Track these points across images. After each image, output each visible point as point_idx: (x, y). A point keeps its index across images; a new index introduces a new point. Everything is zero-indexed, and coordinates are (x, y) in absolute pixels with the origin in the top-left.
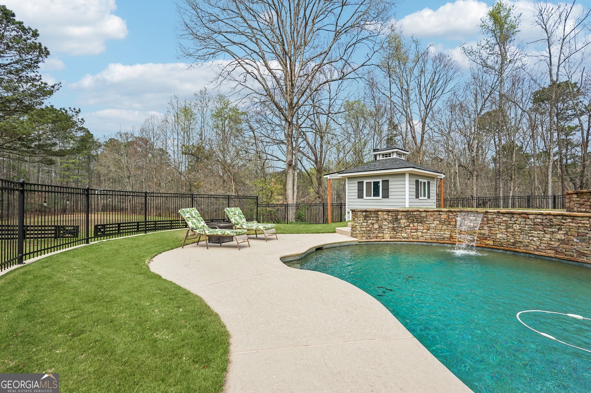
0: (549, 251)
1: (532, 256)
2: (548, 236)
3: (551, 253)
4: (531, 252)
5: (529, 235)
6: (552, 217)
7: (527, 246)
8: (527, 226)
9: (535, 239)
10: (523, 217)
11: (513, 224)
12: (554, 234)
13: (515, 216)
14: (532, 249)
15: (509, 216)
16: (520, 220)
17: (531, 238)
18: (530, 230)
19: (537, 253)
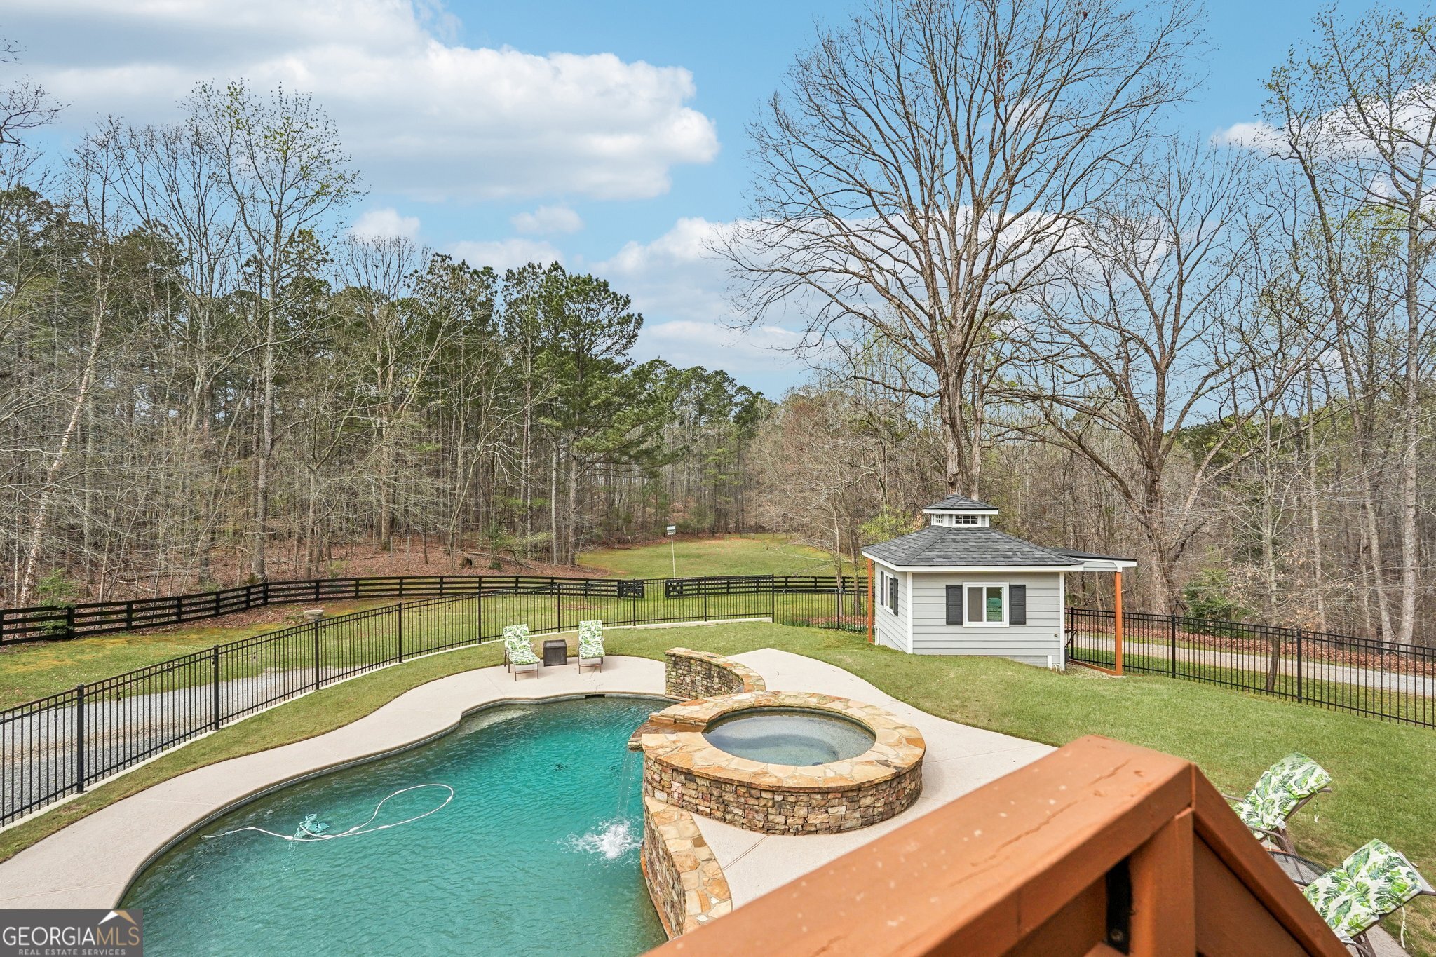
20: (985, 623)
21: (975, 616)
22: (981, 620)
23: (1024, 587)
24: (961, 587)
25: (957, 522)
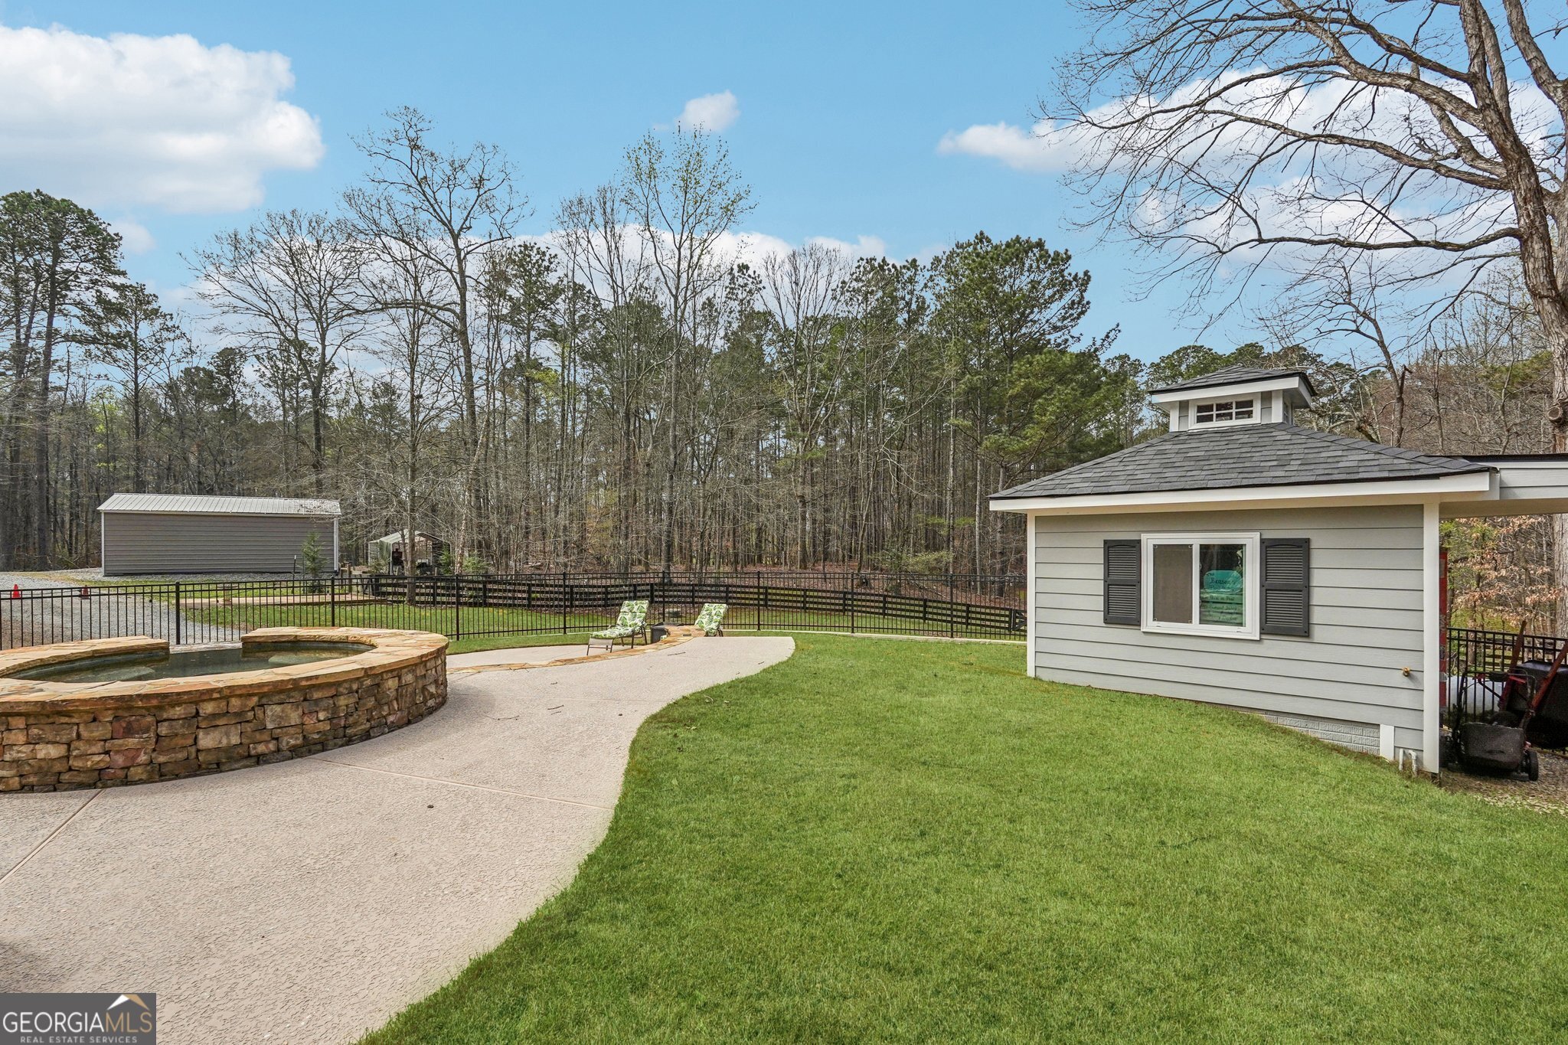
20: (1195, 627)
21: (1172, 608)
22: (1188, 619)
23: (1307, 541)
24: (1136, 544)
25: (1200, 420)
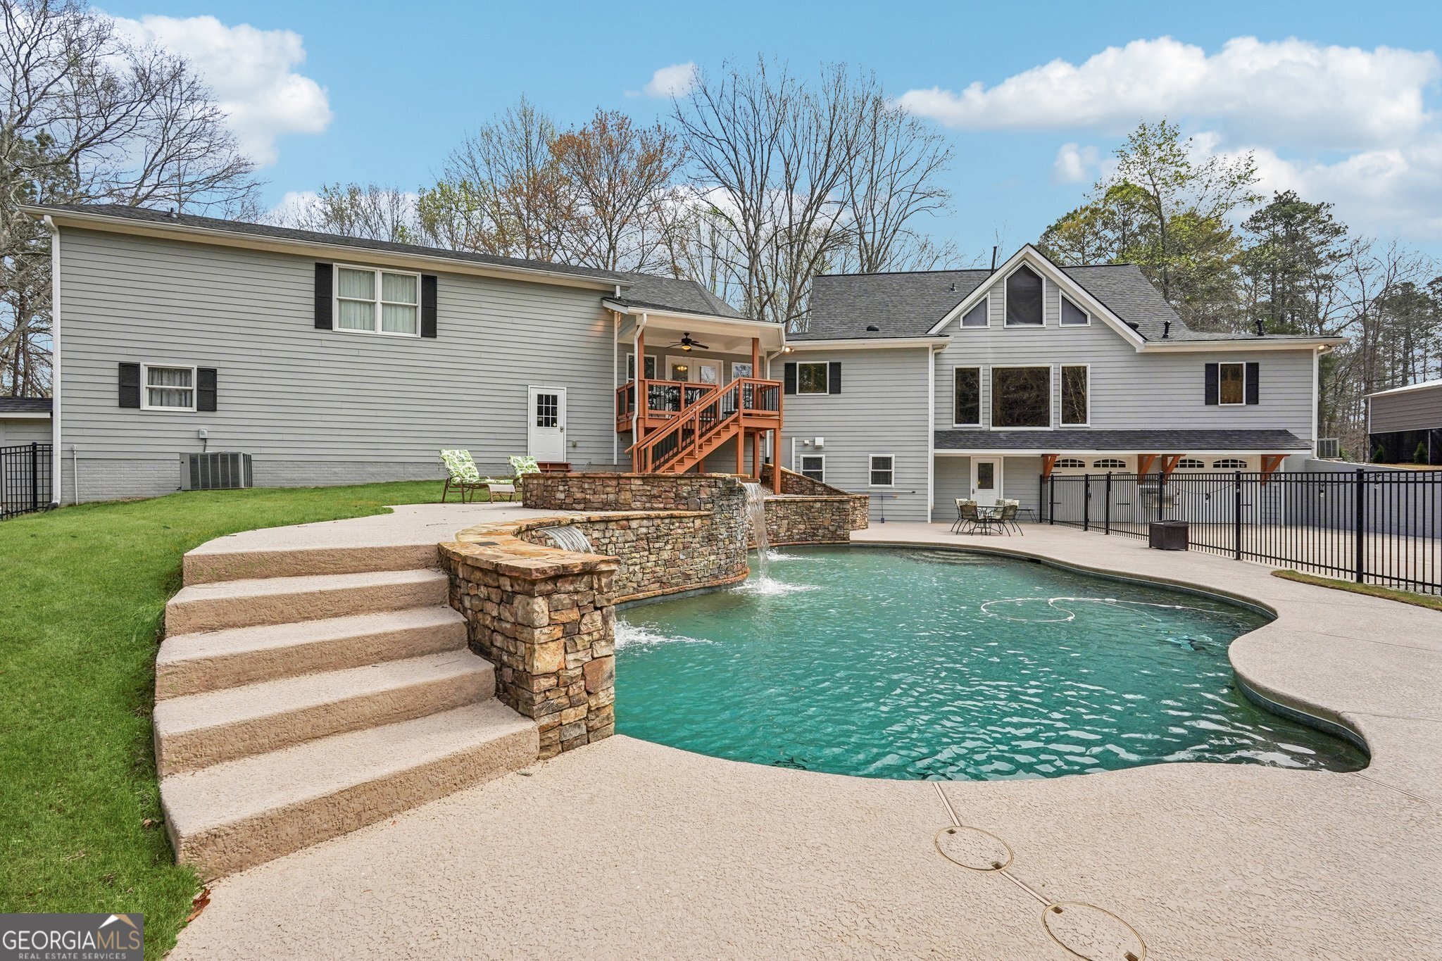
0: (653, 586)
1: (630, 605)
2: (653, 558)
3: (655, 589)
4: (633, 597)
5: (630, 562)
6: (659, 521)
7: (625, 587)
8: (627, 545)
9: (637, 568)
10: (623, 528)
11: (607, 544)
12: (661, 553)
13: (612, 526)
14: (631, 590)
15: (602, 526)
16: (617, 533)
17: (631, 569)
18: (632, 552)
19: (641, 595)
